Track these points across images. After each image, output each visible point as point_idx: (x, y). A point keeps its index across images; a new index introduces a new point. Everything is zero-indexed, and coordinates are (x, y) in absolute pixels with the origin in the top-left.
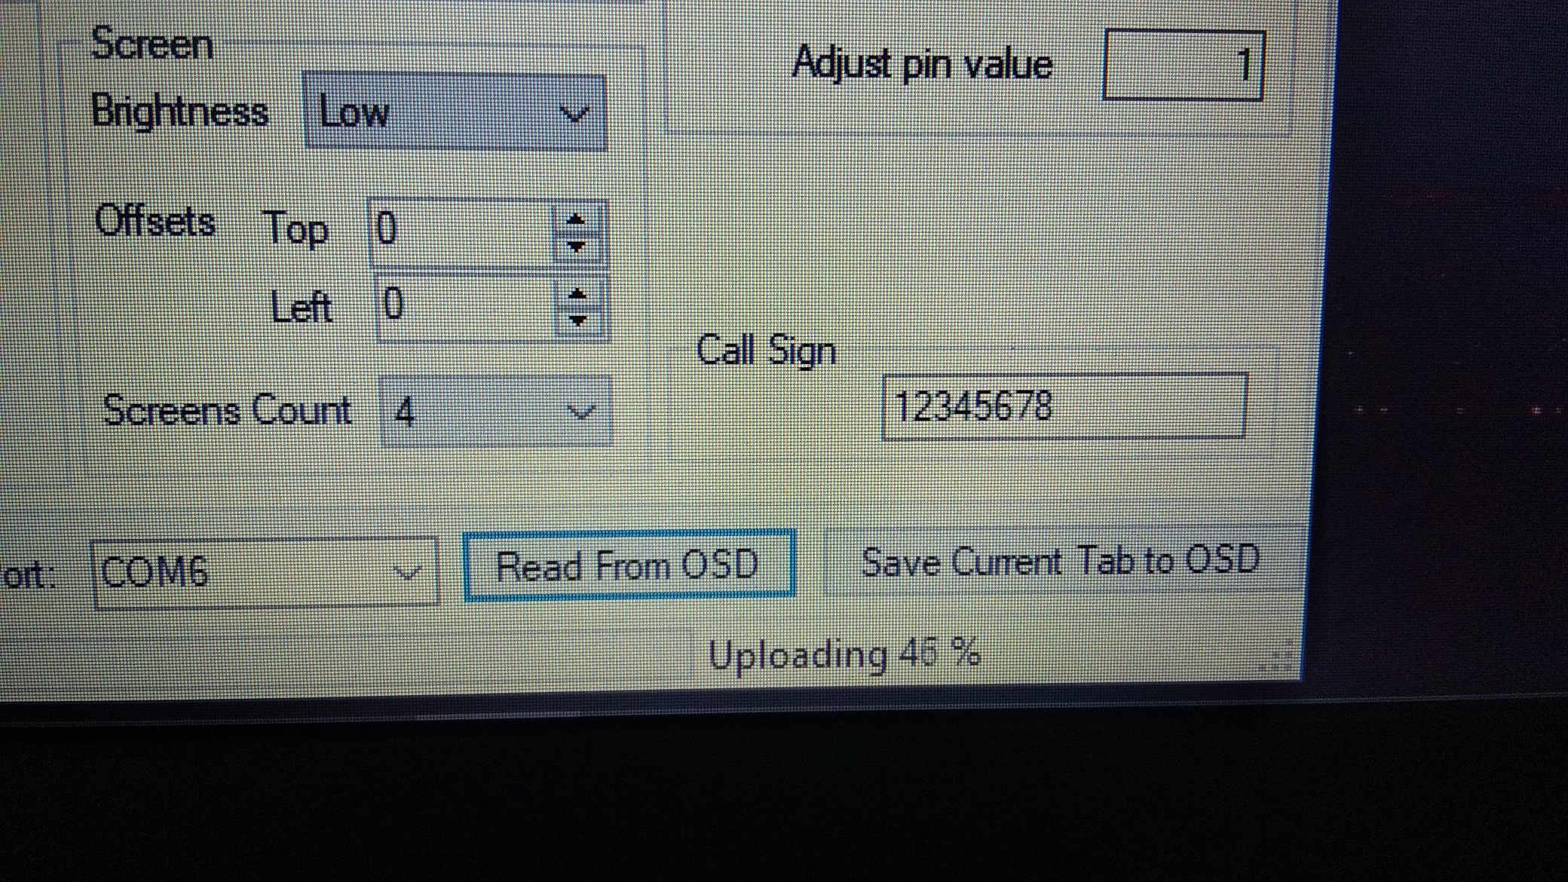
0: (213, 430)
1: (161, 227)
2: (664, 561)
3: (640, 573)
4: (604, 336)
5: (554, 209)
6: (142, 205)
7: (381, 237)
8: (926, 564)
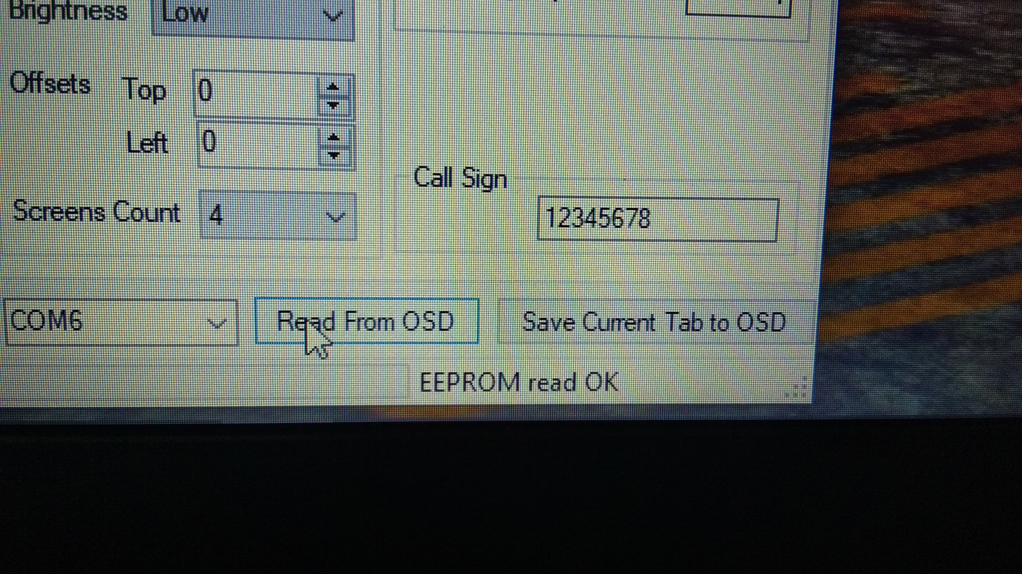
0: (86, 225)
1: (54, 88)
2: (391, 319)
3: (374, 327)
4: (351, 166)
5: (318, 79)
6: (42, 72)
7: (201, 97)
8: (565, 323)
